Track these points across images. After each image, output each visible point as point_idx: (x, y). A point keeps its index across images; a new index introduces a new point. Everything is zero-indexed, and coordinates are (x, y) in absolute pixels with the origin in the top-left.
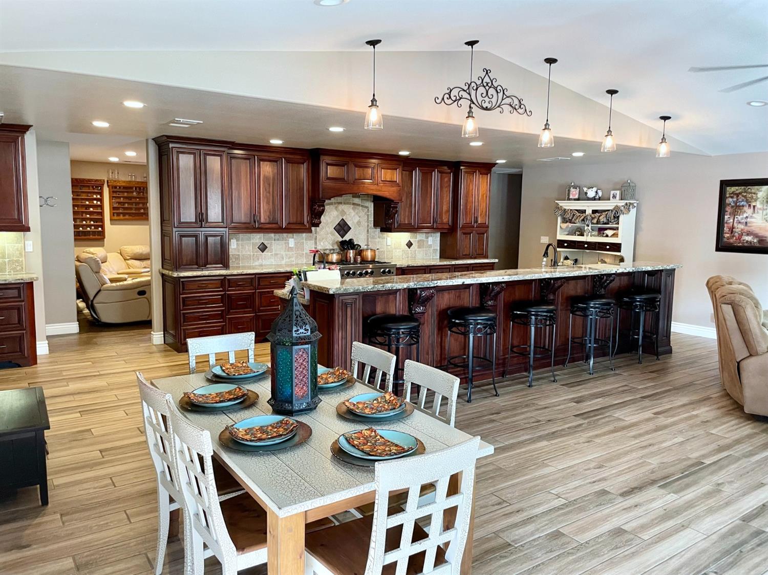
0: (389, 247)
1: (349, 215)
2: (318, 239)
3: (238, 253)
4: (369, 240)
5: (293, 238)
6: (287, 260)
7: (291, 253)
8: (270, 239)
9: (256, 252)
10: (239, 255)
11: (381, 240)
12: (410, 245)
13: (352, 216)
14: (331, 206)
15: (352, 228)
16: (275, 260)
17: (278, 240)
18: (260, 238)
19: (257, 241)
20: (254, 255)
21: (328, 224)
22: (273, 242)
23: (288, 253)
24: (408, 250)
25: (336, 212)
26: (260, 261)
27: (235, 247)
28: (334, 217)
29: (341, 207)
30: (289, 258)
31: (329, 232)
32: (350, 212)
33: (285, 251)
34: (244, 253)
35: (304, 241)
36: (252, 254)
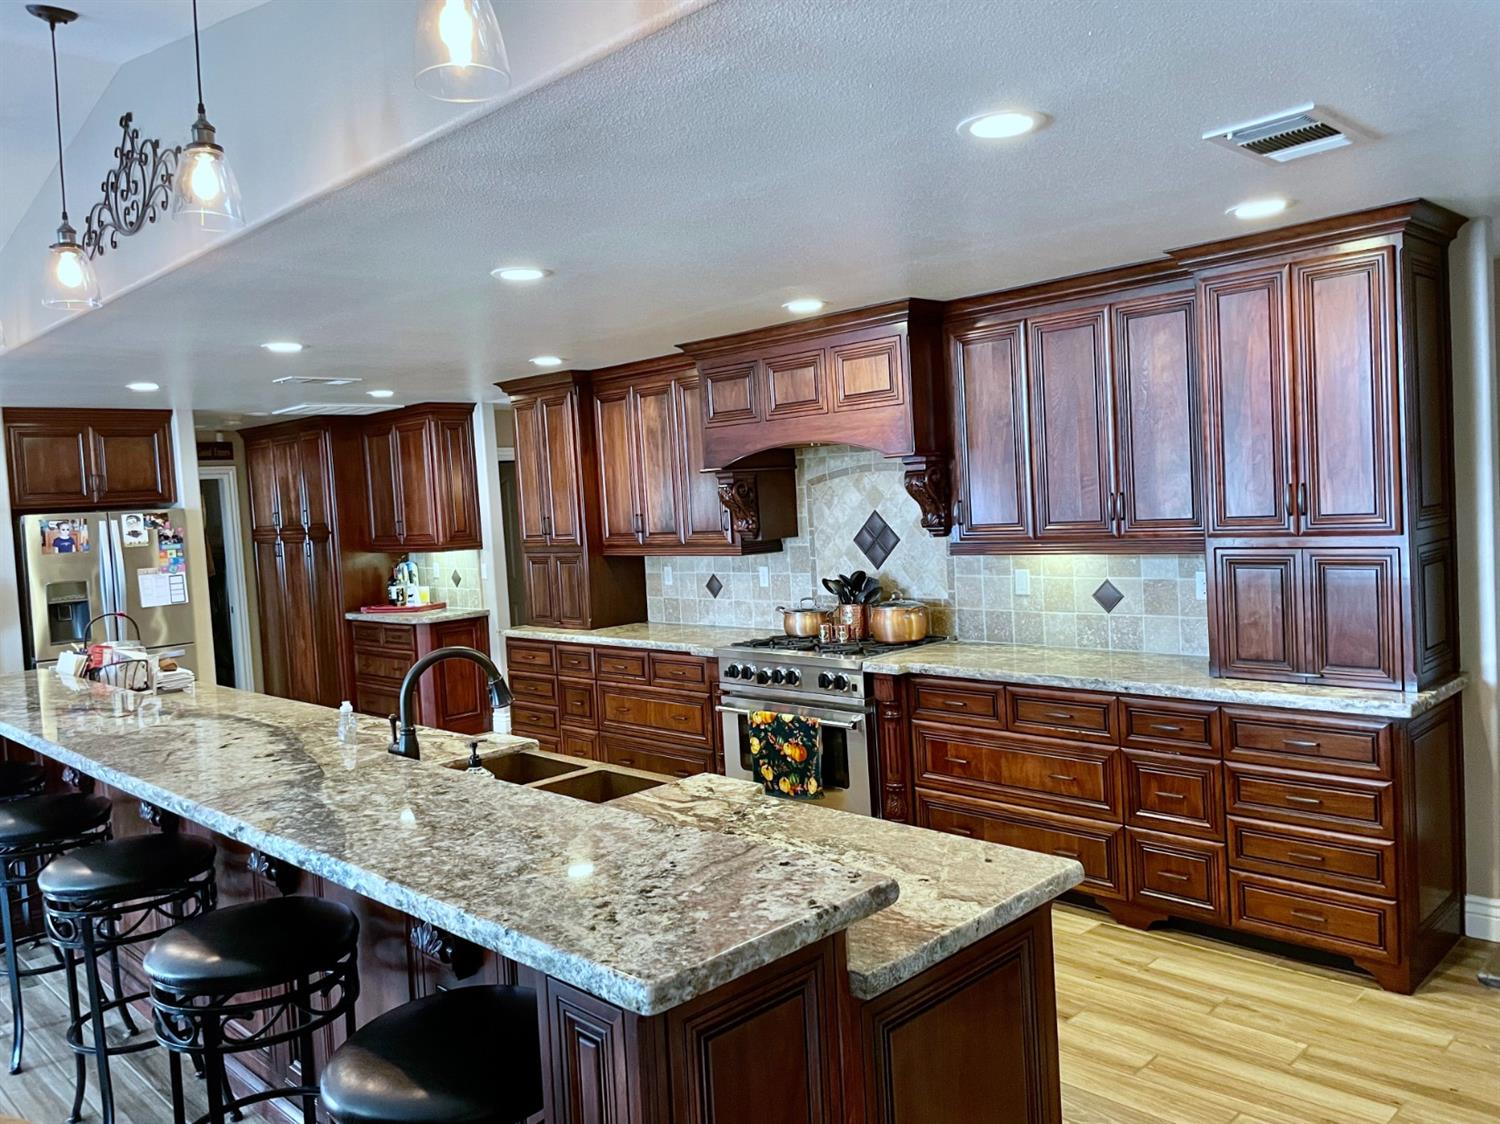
0: (1025, 602)
1: (891, 499)
2: (818, 569)
3: (675, 597)
4: (957, 575)
5: (767, 565)
6: (759, 619)
7: (765, 603)
8: (724, 568)
9: (703, 596)
10: (677, 600)
11: (995, 577)
12: (1108, 598)
13: (900, 501)
14: (845, 478)
15: (902, 539)
16: (736, 617)
17: (740, 569)
18: (709, 565)
19: (704, 571)
20: (700, 601)
21: (839, 528)
22: (732, 573)
23: (760, 601)
24: (1102, 618)
25: (858, 494)
26: (711, 616)
27: (671, 583)
28: (852, 509)
29: (869, 480)
30: (763, 614)
31: (844, 549)
32: (895, 493)
33: (754, 597)
34: (685, 598)
35: (790, 573)
36: (697, 599)
